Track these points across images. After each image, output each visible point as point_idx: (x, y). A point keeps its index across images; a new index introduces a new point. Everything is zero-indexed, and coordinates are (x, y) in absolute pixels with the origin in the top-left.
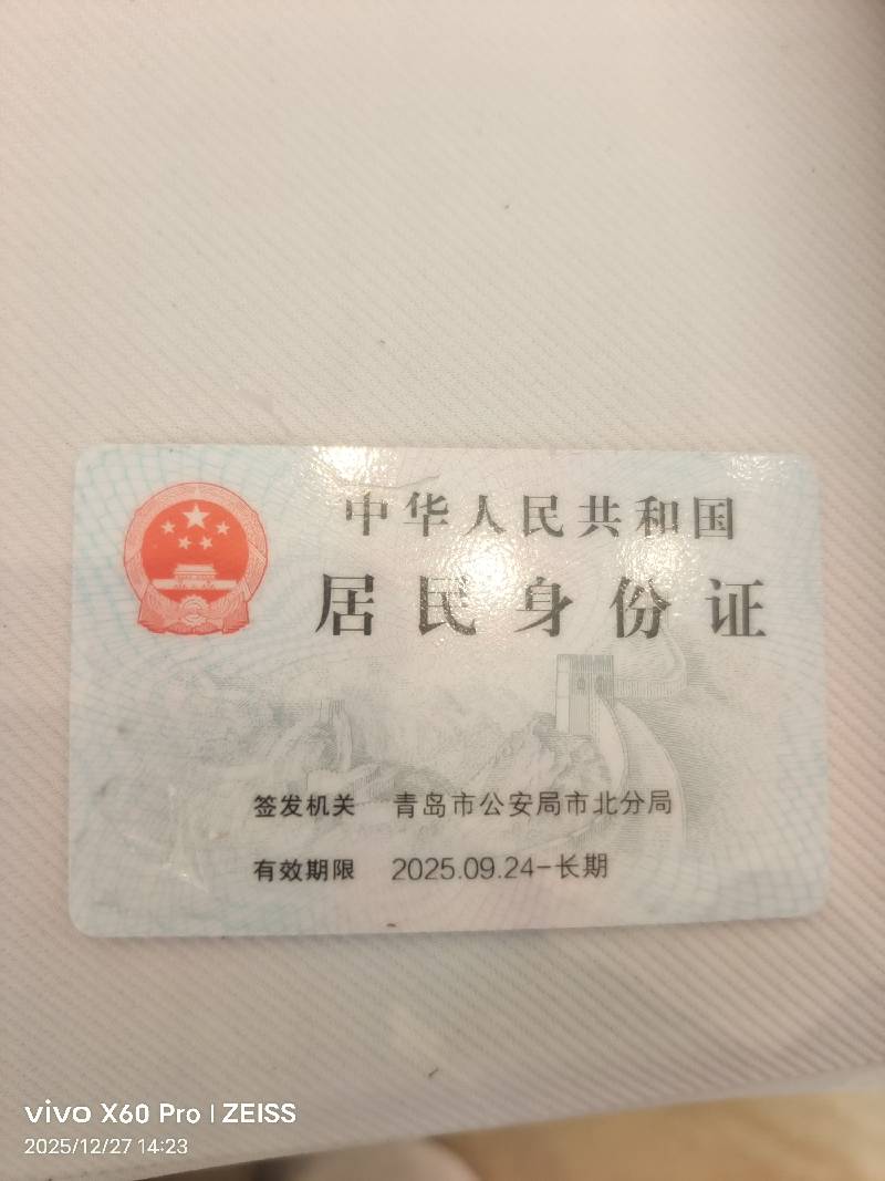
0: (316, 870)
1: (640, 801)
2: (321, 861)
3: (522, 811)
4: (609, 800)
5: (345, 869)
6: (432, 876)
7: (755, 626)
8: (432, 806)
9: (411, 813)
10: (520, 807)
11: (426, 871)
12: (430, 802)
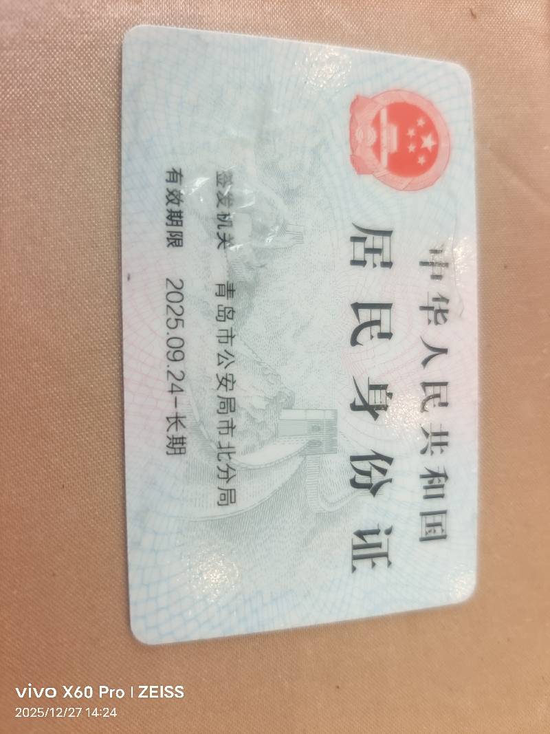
0: (175, 217)
1: (228, 479)
2: (181, 221)
3: (221, 383)
4: (229, 453)
5: (175, 240)
6: (169, 310)
7: (360, 564)
8: (224, 311)
9: (219, 295)
10: (224, 382)
11: (173, 305)
12: (227, 310)
